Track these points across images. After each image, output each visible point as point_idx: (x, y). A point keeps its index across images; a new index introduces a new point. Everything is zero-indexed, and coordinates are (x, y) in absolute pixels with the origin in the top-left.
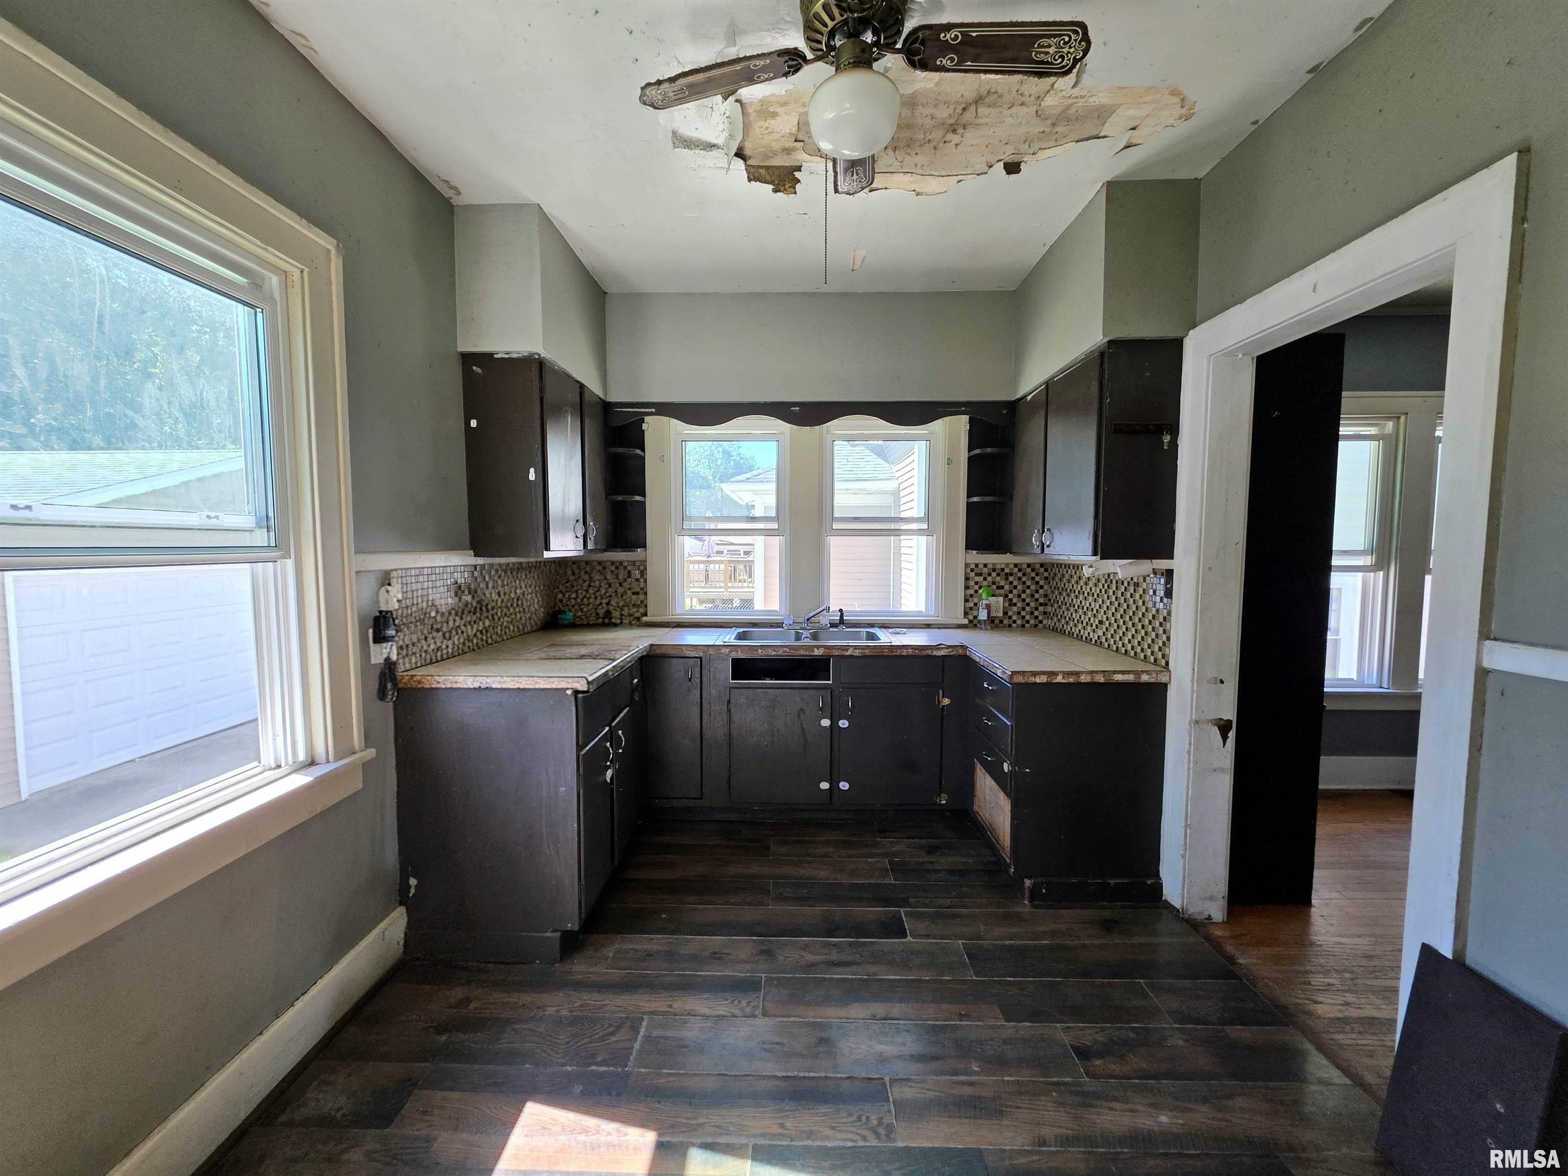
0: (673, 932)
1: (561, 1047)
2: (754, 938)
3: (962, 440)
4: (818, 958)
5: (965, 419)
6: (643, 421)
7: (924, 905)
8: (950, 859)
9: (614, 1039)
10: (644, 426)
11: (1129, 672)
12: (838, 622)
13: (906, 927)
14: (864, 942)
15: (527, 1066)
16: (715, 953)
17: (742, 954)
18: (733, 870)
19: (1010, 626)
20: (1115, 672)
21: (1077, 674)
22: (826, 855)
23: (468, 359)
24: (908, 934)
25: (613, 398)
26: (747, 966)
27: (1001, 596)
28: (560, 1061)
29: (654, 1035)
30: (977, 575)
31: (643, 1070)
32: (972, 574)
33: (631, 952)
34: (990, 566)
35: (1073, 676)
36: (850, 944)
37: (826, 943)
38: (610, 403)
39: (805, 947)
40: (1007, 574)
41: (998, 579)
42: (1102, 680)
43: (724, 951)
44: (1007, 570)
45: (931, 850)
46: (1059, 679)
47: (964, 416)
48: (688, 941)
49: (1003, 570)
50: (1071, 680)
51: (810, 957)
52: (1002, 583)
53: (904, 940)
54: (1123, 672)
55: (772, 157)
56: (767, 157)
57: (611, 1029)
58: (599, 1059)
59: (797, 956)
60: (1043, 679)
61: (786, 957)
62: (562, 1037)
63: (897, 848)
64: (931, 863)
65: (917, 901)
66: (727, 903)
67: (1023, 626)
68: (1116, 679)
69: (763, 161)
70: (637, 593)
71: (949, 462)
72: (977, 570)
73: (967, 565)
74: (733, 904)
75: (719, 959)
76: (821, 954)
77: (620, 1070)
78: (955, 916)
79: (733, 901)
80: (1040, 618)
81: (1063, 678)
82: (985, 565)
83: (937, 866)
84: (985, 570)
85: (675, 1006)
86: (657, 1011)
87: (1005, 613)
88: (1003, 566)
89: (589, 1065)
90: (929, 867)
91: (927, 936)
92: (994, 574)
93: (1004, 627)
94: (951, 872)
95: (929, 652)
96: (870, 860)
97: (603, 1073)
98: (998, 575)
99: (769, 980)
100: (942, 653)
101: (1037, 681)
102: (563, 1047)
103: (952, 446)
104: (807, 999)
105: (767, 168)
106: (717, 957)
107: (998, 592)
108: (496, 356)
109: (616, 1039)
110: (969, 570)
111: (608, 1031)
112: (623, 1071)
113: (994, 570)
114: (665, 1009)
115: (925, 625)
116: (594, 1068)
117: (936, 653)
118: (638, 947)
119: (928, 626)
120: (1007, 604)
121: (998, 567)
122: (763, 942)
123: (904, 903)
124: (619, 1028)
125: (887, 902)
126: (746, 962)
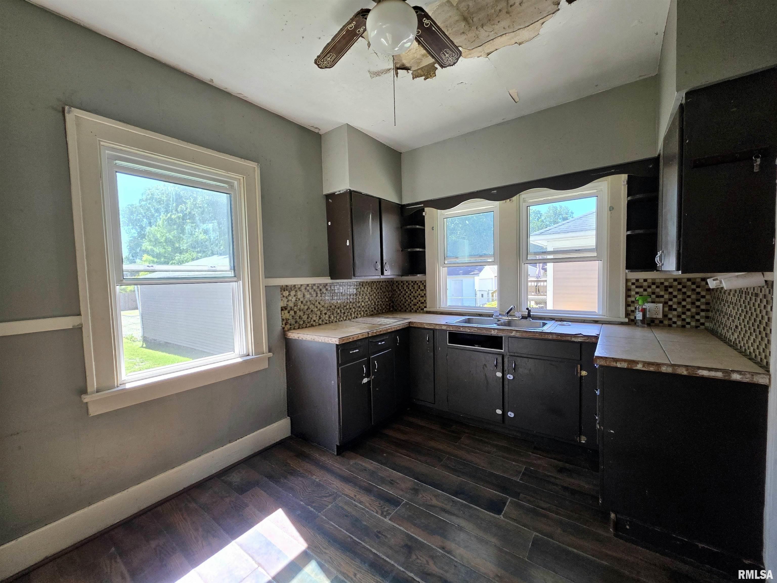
0: (382, 464)
1: (306, 493)
2: (416, 481)
3: (622, 192)
4: (440, 504)
5: (624, 177)
6: (423, 210)
7: (529, 501)
8: (572, 480)
9: (325, 499)
10: (424, 214)
11: (717, 370)
12: (527, 316)
13: (505, 509)
14: (472, 507)
15: (291, 495)
16: (392, 480)
17: (403, 486)
18: (432, 444)
19: (670, 326)
20: (699, 368)
21: (658, 365)
22: (489, 452)
23: (328, 196)
24: (503, 514)
25: (404, 202)
26: (401, 493)
27: (660, 302)
28: (302, 498)
29: (340, 505)
30: (637, 287)
31: (324, 517)
32: (633, 287)
33: (360, 465)
34: (650, 281)
35: (654, 366)
36: (462, 504)
37: (450, 498)
38: (404, 205)
39: (436, 496)
40: (666, 287)
41: (658, 290)
42: (685, 373)
43: (397, 481)
44: (666, 284)
45: (561, 470)
46: (639, 367)
47: (623, 175)
48: (385, 470)
49: (662, 283)
50: (652, 369)
51: (434, 502)
52: (662, 293)
53: (496, 516)
54: (710, 369)
55: (421, 62)
56: (418, 63)
57: (327, 495)
58: (314, 505)
59: (429, 499)
60: (625, 365)
61: (424, 497)
62: (309, 489)
63: (539, 462)
64: (555, 478)
65: (525, 497)
66: (417, 459)
67: (683, 326)
68: (700, 374)
69: (418, 66)
70: (423, 297)
71: (611, 209)
72: (637, 284)
73: (627, 281)
74: (420, 461)
75: (392, 484)
76: (443, 503)
77: (317, 513)
78: (545, 516)
79: (419, 458)
80: (702, 321)
81: (643, 366)
82: (645, 280)
83: (558, 481)
84: (645, 284)
85: (357, 497)
86: (349, 495)
87: (665, 316)
88: (663, 281)
89: (309, 505)
90: (552, 480)
91: (515, 520)
92: (654, 287)
93: (665, 326)
94: (565, 489)
95: (569, 338)
96: (514, 463)
97: (311, 511)
98: (658, 287)
99: (407, 504)
100: (579, 340)
101: (619, 366)
102: (307, 493)
103: (613, 196)
104: (416, 522)
105: (421, 68)
106: (392, 483)
107: (657, 299)
108: (336, 194)
109: (326, 499)
110: (630, 284)
111: (326, 495)
112: (318, 514)
113: (654, 284)
114: (352, 496)
115: (594, 321)
116: (310, 507)
117: (573, 339)
118: (364, 464)
119: (596, 322)
120: (666, 309)
121: (658, 281)
122: (418, 484)
123: (516, 495)
124: (330, 495)
125: (504, 489)
126: (402, 491)
